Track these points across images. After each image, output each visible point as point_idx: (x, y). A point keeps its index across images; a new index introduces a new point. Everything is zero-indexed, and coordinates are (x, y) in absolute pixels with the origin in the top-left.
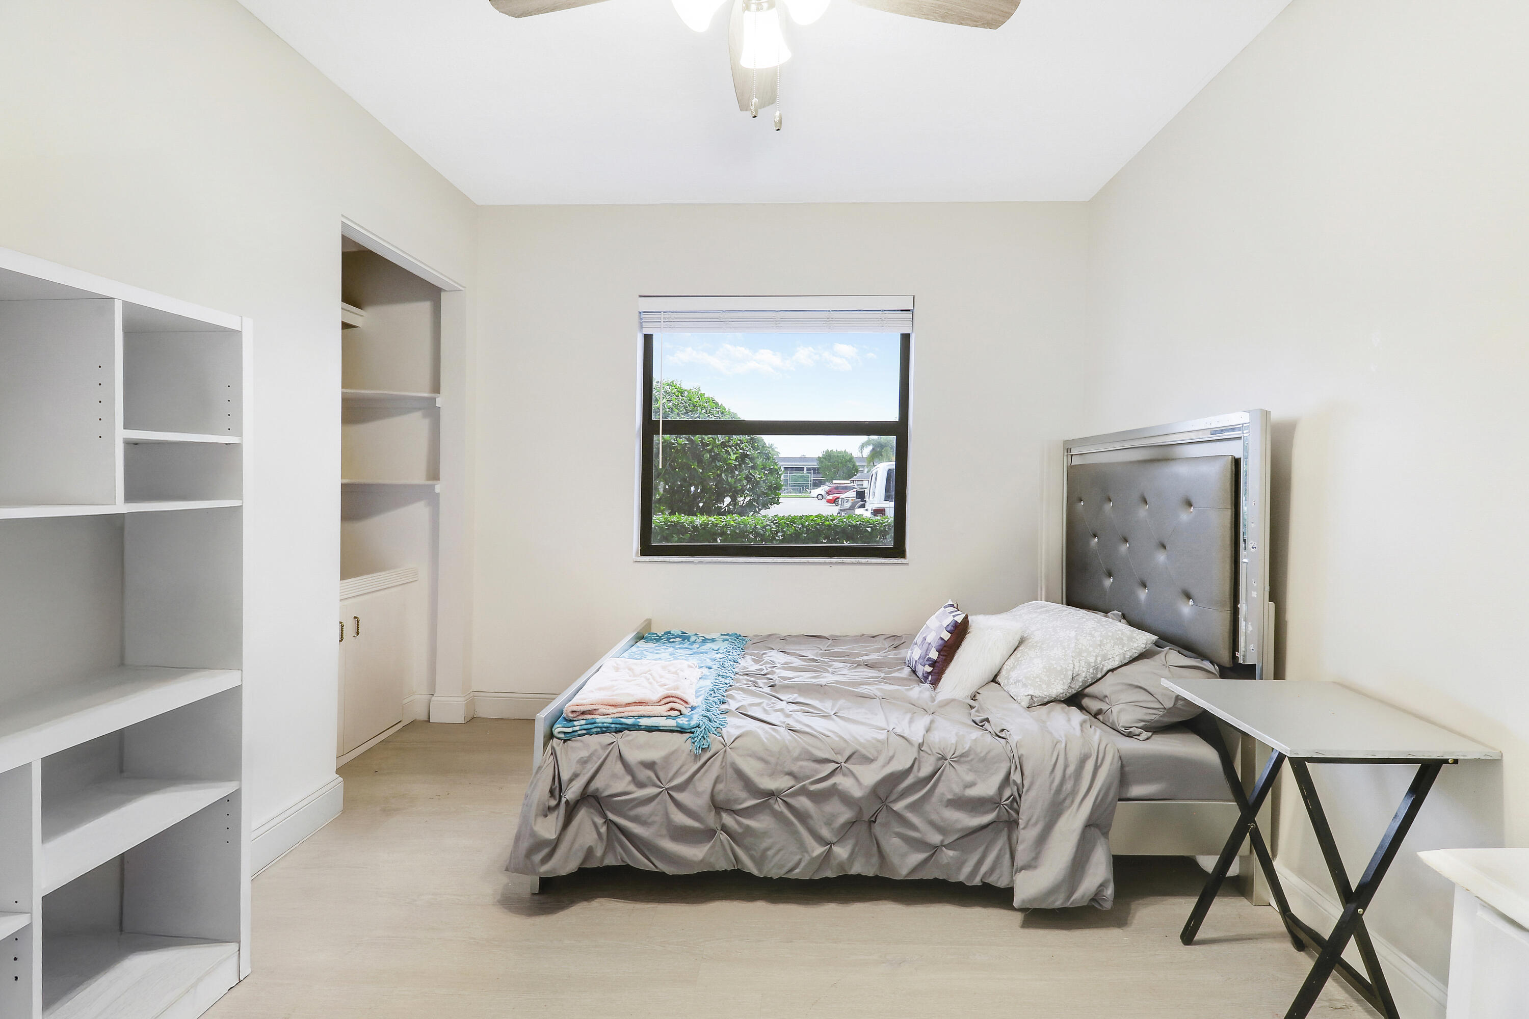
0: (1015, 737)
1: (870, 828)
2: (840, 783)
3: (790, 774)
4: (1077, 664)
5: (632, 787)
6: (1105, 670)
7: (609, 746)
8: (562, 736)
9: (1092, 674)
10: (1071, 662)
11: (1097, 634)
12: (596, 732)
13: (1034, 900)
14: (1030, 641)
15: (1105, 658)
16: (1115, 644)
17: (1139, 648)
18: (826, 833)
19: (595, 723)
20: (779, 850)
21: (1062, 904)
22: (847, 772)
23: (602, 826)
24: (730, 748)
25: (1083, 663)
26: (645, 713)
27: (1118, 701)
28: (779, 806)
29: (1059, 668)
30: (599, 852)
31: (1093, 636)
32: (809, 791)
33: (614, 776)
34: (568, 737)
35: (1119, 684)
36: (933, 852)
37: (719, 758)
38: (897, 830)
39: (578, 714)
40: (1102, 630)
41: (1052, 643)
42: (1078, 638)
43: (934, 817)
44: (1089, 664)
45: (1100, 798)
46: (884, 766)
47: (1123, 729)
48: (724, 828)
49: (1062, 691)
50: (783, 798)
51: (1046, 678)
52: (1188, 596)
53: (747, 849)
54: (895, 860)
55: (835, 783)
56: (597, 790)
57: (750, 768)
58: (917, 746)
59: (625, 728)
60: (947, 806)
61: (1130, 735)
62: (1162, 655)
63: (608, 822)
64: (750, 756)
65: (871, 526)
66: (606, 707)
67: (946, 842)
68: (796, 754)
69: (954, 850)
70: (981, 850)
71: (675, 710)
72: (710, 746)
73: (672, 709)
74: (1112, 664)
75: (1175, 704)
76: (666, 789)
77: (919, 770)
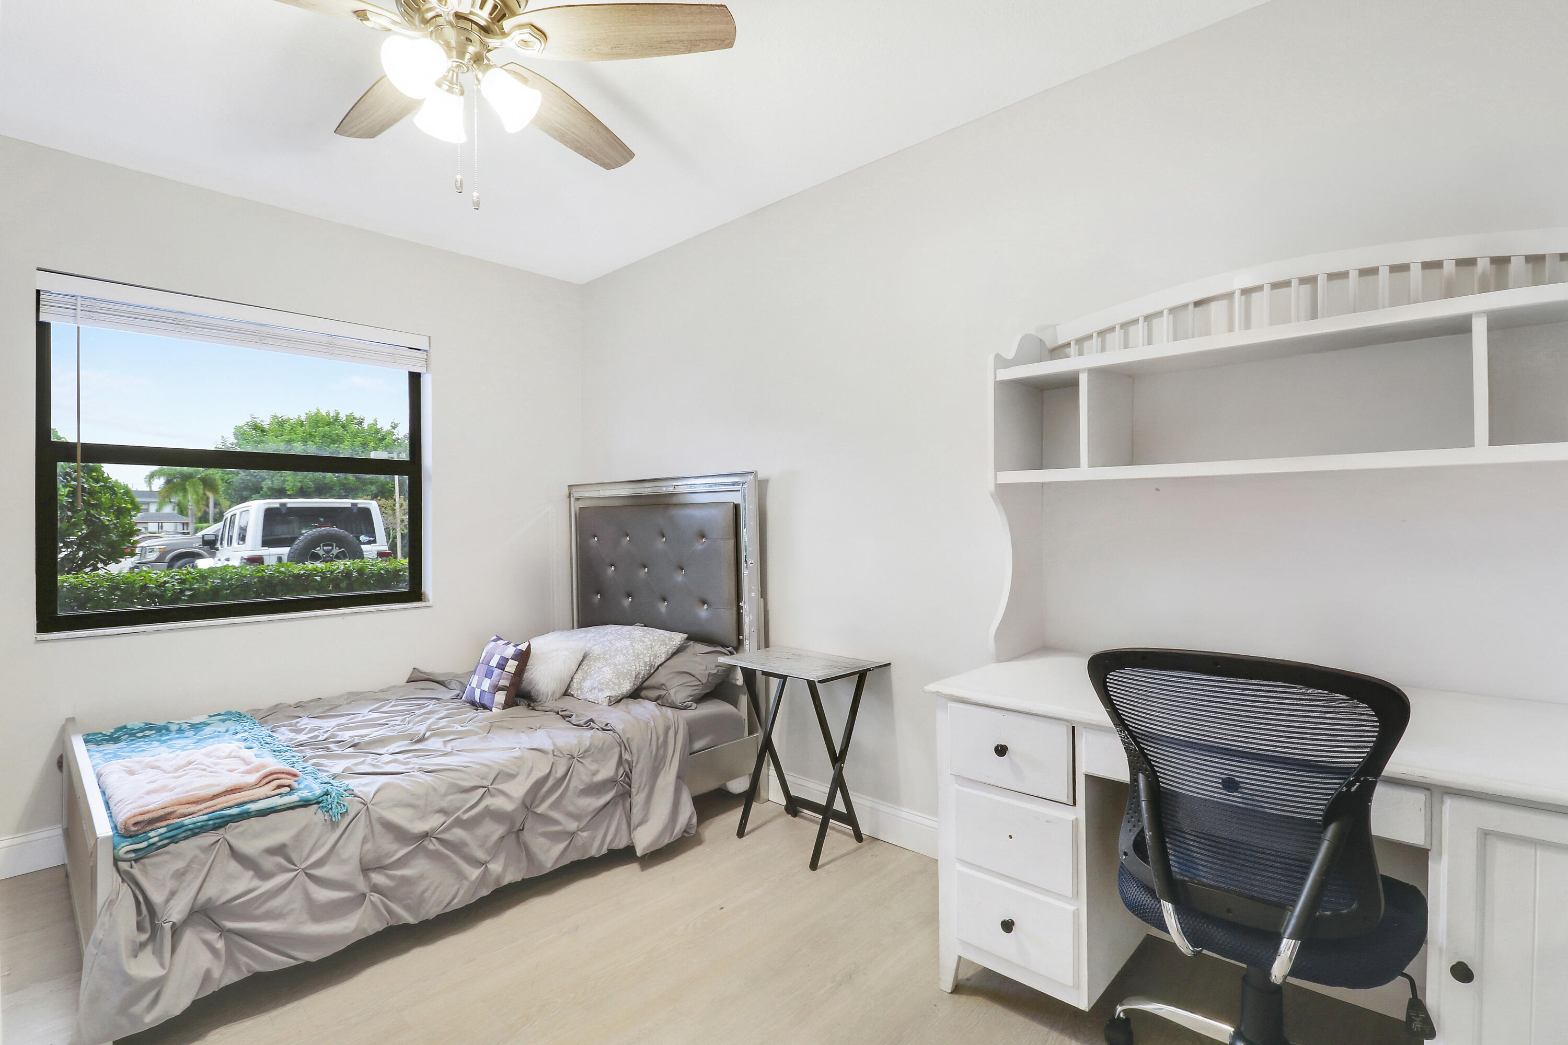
0: (619, 727)
1: (518, 837)
2: (492, 804)
3: (443, 811)
4: (638, 665)
5: (256, 883)
6: (656, 665)
7: (213, 847)
8: (132, 855)
9: (648, 670)
10: (634, 664)
11: (646, 640)
12: (183, 837)
13: (651, 845)
14: (591, 655)
15: (656, 657)
16: (661, 645)
17: (677, 645)
18: (481, 855)
19: (183, 826)
20: (436, 888)
21: (669, 840)
22: (496, 792)
23: (218, 942)
24: (373, 805)
25: (641, 664)
26: (246, 799)
27: (672, 686)
28: (433, 845)
29: (625, 671)
30: (216, 974)
31: (644, 642)
32: (463, 820)
33: (230, 877)
34: (140, 854)
35: (670, 673)
36: (570, 839)
37: (362, 817)
38: (541, 830)
39: (143, 825)
40: (649, 636)
41: (613, 653)
42: (634, 645)
43: (571, 808)
44: (646, 663)
45: (682, 755)
46: (528, 777)
47: (681, 705)
48: (376, 889)
49: (630, 688)
50: (436, 836)
51: (616, 681)
52: (704, 602)
53: (398, 901)
54: (542, 857)
55: (487, 806)
56: (209, 900)
57: (400, 817)
58: (551, 753)
59: (227, 821)
60: (579, 797)
61: (686, 708)
62: (691, 648)
63: (224, 933)
64: (395, 806)
65: (320, 574)
66: (184, 806)
67: (580, 827)
68: (442, 790)
69: (586, 831)
70: (606, 823)
71: (284, 786)
72: (349, 809)
73: (279, 787)
74: (661, 660)
75: (708, 680)
76: (302, 869)
77: (556, 772)
